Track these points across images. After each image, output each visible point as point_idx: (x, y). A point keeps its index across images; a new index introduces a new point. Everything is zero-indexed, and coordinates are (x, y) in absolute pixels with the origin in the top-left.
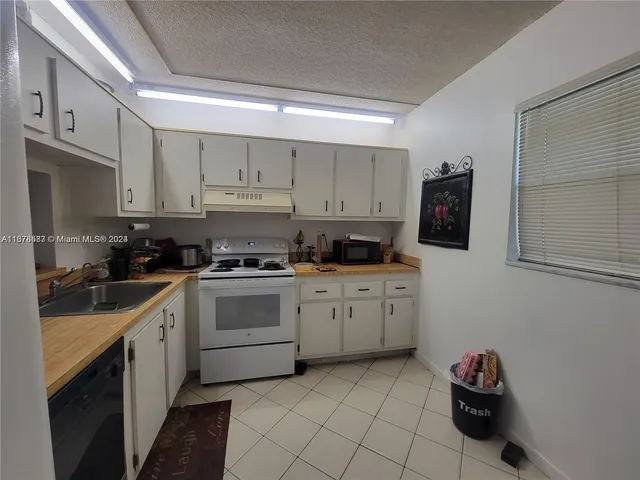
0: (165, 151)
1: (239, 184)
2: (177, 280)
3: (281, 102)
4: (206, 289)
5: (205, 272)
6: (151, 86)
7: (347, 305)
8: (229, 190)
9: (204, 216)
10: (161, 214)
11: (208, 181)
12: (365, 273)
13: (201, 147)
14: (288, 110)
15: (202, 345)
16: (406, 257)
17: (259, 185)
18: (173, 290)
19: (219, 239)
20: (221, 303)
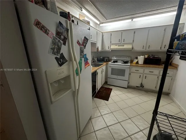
0: (104, 37)
1: (119, 43)
2: (105, 64)
3: (132, 18)
4: (110, 66)
5: (110, 63)
6: (102, 23)
7: (145, 75)
8: (116, 44)
9: (111, 51)
10: (103, 51)
11: (112, 43)
12: (152, 67)
13: (111, 35)
14: (134, 20)
15: (108, 77)
16: (174, 64)
17: (124, 43)
18: (104, 65)
19: (114, 56)
20: (113, 69)
